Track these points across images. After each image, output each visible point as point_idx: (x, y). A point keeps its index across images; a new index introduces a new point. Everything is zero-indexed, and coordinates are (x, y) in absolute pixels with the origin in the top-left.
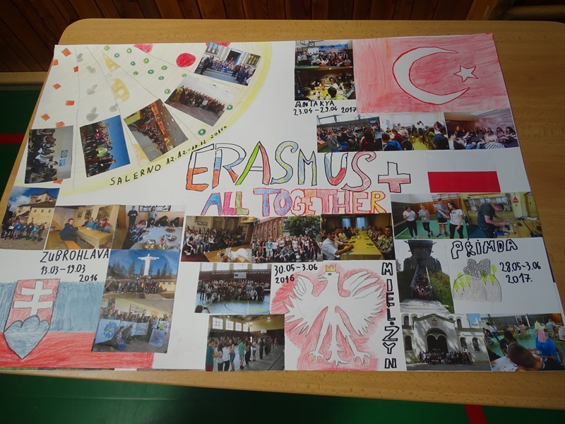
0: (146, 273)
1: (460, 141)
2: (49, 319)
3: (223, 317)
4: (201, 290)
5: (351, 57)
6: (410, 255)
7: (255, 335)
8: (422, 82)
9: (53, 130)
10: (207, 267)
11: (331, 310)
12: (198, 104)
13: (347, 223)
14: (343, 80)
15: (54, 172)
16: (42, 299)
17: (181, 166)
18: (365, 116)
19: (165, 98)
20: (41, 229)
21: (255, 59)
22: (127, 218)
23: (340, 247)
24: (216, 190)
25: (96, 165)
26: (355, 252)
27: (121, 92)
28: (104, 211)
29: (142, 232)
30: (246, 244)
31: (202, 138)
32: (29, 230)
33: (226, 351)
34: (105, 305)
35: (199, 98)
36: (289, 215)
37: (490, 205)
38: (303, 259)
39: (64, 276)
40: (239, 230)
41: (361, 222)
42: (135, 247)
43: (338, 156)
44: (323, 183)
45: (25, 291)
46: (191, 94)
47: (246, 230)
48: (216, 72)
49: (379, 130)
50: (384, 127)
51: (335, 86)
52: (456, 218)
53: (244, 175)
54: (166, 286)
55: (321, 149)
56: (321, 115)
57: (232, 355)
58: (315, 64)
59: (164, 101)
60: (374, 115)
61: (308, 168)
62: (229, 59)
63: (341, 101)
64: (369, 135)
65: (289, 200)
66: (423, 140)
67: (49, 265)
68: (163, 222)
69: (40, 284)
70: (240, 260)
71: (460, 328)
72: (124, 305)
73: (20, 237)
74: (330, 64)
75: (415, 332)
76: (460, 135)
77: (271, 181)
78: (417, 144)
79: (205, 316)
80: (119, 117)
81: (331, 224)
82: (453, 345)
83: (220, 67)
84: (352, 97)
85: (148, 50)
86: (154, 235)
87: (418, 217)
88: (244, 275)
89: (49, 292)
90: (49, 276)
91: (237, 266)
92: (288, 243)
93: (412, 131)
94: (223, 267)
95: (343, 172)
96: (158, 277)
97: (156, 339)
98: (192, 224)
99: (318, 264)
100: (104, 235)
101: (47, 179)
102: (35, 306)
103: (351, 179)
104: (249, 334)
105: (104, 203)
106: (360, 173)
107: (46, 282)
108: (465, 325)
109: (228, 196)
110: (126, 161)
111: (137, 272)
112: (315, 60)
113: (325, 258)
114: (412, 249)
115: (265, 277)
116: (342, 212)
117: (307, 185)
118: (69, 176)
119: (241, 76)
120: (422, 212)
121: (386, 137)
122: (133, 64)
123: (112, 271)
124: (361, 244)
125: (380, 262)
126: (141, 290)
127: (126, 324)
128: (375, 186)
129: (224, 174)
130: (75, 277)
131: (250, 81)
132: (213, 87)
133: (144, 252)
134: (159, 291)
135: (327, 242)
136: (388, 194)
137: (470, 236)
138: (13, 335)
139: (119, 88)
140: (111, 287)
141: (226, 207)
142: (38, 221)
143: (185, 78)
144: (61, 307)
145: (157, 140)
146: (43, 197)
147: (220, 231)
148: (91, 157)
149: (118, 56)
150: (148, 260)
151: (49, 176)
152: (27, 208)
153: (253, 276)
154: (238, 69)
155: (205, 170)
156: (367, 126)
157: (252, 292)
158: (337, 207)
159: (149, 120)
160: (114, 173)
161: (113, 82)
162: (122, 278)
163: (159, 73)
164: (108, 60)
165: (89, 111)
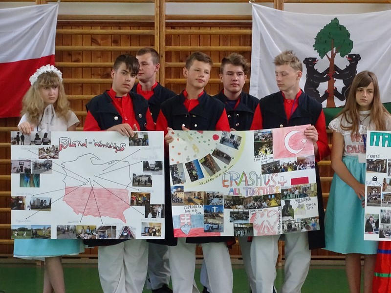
0: (215, 212)
1: (301, 167)
2: (191, 225)
3: (237, 224)
4: (231, 216)
5: (272, 137)
7: (246, 228)
8: (292, 145)
9: (176, 165)
10: (232, 210)
11: (265, 222)
12: (223, 156)
13: (270, 197)
14: (269, 146)
15: (180, 180)
16: (187, 219)
17: (220, 179)
18: (276, 160)
20: (182, 199)
21: (240, 138)
22: (207, 196)
23: (268, 204)
24: (232, 187)
25: (194, 178)
26: (271, 205)
27: (196, 150)
28: (199, 193)
29: (212, 200)
30: (242, 204)
31: (226, 169)
32: (178, 200)
33: (239, 232)
34: (205, 221)
35: (223, 154)
36: (254, 195)
37: (305, 188)
38: (258, 208)
39: (191, 213)
40: (240, 200)
41: (273, 196)
42: (210, 204)
43: (267, 175)
44: (263, 185)
45: (182, 218)
46: (220, 152)
47: (241, 200)
48: (227, 143)
49: (279, 165)
50: (281, 164)
51: (267, 149)
52: (297, 192)
53: (240, 183)
54: (221, 215)
55: (263, 173)
56: (263, 161)
57: (240, 233)
58: (260, 140)
59: (211, 154)
60: (278, 160)
61: (259, 180)
62: (231, 138)
63: (269, 155)
64: (276, 167)
65: (253, 191)
66: (290, 168)
67: (187, 210)
68: (217, 197)
69: (185, 215)
70: (240, 208)
71: (295, 222)
72: (210, 221)
73: (177, 202)
74: (265, 140)
75: (285, 224)
76: (300, 165)
77: (248, 185)
79: (232, 223)
80: (197, 160)
81: (266, 198)
82: (293, 226)
83: (228, 141)
84: (272, 153)
85: (202, 133)
86: (215, 201)
87: (287, 194)
88: (242, 213)
89: (189, 217)
90: (187, 213)
91: (240, 210)
92: (254, 204)
93: (288, 165)
94: (236, 210)
95: (269, 180)
96: (218, 213)
97: (220, 229)
98: (226, 198)
99: (262, 209)
100: (201, 201)
102: (186, 221)
103: (271, 183)
104: (244, 228)
105: (199, 191)
106: (273, 180)
107: (187, 215)
109: (235, 189)
110: (203, 176)
111: (212, 211)
112: (261, 138)
113: (264, 208)
114: (285, 203)
115: (248, 213)
116: (268, 194)
117: (259, 186)
118: (185, 182)
119: (236, 145)
120: (289, 191)
121: (281, 167)
122: (198, 138)
123: (205, 211)
124: (273, 203)
125: (277, 207)
126: (214, 216)
128: (278, 185)
129: (234, 182)
130: (195, 213)
131: (239, 147)
132: (227, 149)
133: (214, 206)
134: (219, 217)
135: (265, 203)
136: (281, 187)
138: (183, 229)
139: (195, 148)
140: (205, 216)
141: (236, 194)
142: (180, 197)
143: (216, 145)
144: (193, 221)
145: (211, 169)
146: (179, 189)
147: (234, 200)
148: (191, 175)
149: (191, 134)
150: (215, 208)
151: (179, 182)
152: (176, 193)
153: (244, 213)
154: (234, 141)
155: (228, 181)
156: (276, 164)
157: (245, 217)
158: (267, 193)
159: (208, 162)
160: (200, 180)
161: (192, 145)
162: (208, 214)
163: (207, 142)
164: (189, 136)
165: (187, 157)
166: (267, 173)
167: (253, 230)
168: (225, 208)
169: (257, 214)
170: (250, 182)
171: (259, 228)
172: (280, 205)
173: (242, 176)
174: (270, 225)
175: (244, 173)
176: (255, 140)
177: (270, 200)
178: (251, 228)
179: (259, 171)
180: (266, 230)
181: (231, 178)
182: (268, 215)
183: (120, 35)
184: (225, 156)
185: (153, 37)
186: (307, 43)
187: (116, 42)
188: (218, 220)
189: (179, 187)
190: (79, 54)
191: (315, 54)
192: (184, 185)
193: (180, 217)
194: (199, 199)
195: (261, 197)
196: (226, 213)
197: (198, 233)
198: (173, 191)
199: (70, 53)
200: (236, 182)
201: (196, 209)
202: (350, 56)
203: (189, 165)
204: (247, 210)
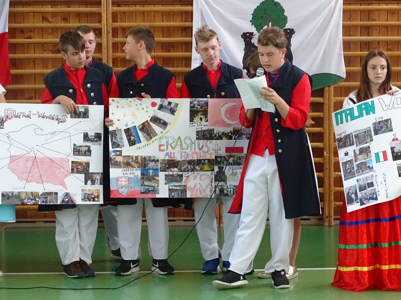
0: (151, 175)
1: (236, 137)
2: (128, 186)
3: (172, 186)
4: (165, 179)
5: (207, 106)
6: (218, 170)
7: (180, 190)
8: (229, 116)
9: (115, 130)
10: (167, 173)
11: (198, 184)
12: (160, 122)
13: (203, 161)
14: (205, 114)
15: (119, 145)
16: (125, 181)
17: (157, 144)
18: (210, 128)
19: (149, 119)
20: (120, 163)
21: (177, 105)
22: (144, 160)
23: (201, 168)
24: (167, 152)
25: (132, 143)
26: (204, 169)
27: (134, 117)
28: (137, 158)
29: (148, 163)
30: (177, 167)
31: (162, 134)
32: (117, 163)
33: (173, 194)
34: (142, 183)
35: (160, 120)
36: (188, 159)
37: (240, 157)
38: (191, 171)
39: (130, 176)
40: (174, 163)
41: (206, 161)
42: (147, 168)
43: (202, 141)
44: (197, 150)
45: (120, 179)
46: (157, 118)
47: (176, 163)
48: (164, 110)
49: (214, 133)
50: (215, 132)
51: (202, 117)
52: (231, 160)
53: (175, 146)
54: (157, 178)
55: (197, 139)
56: (198, 127)
57: (175, 194)
58: (196, 108)
59: (149, 121)
60: (213, 128)
61: (193, 145)
62: (168, 104)
63: (204, 123)
64: (211, 135)
65: (188, 155)
66: (226, 137)
67: (125, 173)
68: (153, 161)
69: (123, 178)
70: (175, 171)
71: (227, 188)
72: (146, 183)
73: (115, 165)
74: (201, 108)
75: (217, 189)
76: (236, 135)
77: (183, 149)
78: (224, 138)
79: (167, 185)
80: (135, 126)
81: (199, 162)
82: (225, 192)
83: (165, 108)
84: (207, 121)
85: (141, 100)
86: (151, 164)
87: (221, 160)
88: (176, 175)
89: (126, 180)
90: (125, 175)
91: (174, 173)
92: (187, 167)
93: (223, 133)
94: (171, 173)
95: (203, 146)
96: (154, 176)
97: (156, 191)
98: (162, 162)
99: (195, 173)
100: (138, 164)
101: (118, 147)
102: (124, 183)
103: (205, 149)
104: (178, 190)
105: (137, 155)
106: (207, 147)
107: (125, 177)
108: (229, 187)
109: (171, 153)
110: (140, 142)
111: (148, 174)
112: (196, 106)
113: (197, 171)
114: (219, 169)
115: (182, 176)
116: (202, 158)
117: (193, 151)
118: (124, 146)
119: (173, 112)
120: (223, 159)
121: (216, 135)
122: (136, 105)
123: (141, 175)
124: (206, 167)
125: (210, 172)
126: (150, 179)
127: (148, 187)
128: (211, 151)
129: (169, 146)
130: (132, 176)
131: (175, 113)
132: (164, 115)
133: (150, 169)
134: (155, 179)
135: (198, 166)
136: (214, 153)
137: (234, 165)
138: (120, 190)
139: (133, 115)
140: (142, 178)
141: (171, 157)
142: (118, 160)
143: (154, 112)
144: (131, 183)
145: (149, 135)
146: (118, 153)
147: (169, 164)
148: (129, 140)
149: (131, 102)
150: (151, 171)
151: (118, 146)
152: (114, 157)
153: (178, 175)
154: (171, 108)
155: (164, 145)
156: (210, 132)
157: (178, 180)
158: (200, 157)
159: (145, 128)
160: (137, 145)
161: (131, 113)
162: (145, 176)
163: (146, 109)
164: (128, 104)
165: (125, 124)
166: (201, 139)
167: (186, 192)
168: (161, 171)
169: (190, 176)
170: (184, 146)
171: (192, 190)
172: (213, 170)
173: (178, 140)
174: (202, 188)
175: (179, 138)
176: (191, 107)
177: (203, 165)
178: (184, 191)
179: (194, 136)
180: (198, 192)
181: (167, 142)
182: (200, 178)
183: (69, 13)
184: (162, 121)
185: (100, 14)
186: (244, 19)
187: (65, 19)
188: (153, 182)
189: (118, 151)
190: (31, 31)
191: (252, 29)
192: (123, 149)
193: (117, 179)
194: (137, 163)
195: (195, 160)
196: (162, 175)
197: (135, 195)
198: (112, 155)
199: (22, 31)
200: (172, 146)
201: (133, 172)
202: (285, 30)
203: (128, 131)
204: (181, 173)
